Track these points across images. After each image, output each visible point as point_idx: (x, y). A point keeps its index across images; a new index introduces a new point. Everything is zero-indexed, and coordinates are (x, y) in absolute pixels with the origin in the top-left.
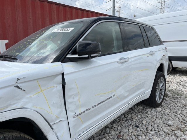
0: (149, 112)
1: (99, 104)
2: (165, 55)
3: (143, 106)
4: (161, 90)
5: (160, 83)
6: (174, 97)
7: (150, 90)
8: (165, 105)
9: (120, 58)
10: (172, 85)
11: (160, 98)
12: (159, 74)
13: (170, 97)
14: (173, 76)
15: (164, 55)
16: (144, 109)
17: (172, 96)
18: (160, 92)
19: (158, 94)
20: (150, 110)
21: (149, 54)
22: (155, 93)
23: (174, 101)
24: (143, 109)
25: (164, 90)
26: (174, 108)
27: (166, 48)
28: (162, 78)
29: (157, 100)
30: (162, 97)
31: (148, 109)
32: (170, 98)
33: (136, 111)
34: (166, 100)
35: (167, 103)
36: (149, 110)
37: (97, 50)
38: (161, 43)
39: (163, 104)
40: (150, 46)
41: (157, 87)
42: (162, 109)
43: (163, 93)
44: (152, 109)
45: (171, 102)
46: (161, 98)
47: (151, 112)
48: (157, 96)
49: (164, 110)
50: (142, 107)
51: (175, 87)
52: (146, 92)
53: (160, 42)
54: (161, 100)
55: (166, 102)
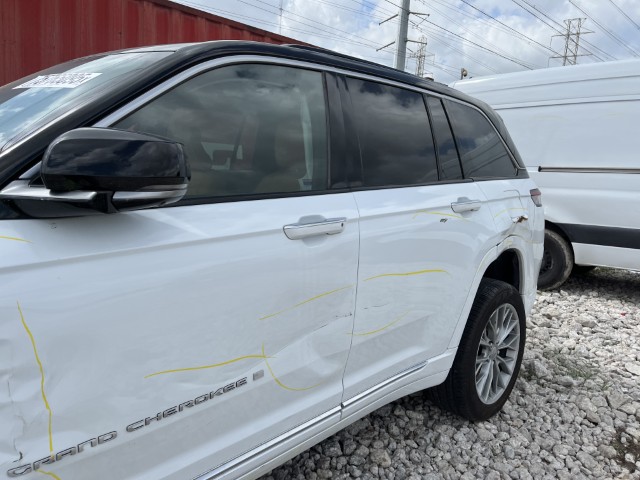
0: (444, 439)
1: (171, 412)
2: (526, 217)
3: (428, 412)
4: (503, 353)
5: (499, 326)
6: (556, 383)
7: (450, 355)
8: (514, 414)
9: (302, 219)
10: (560, 333)
11: (495, 384)
12: (496, 290)
13: (543, 381)
14: (575, 297)
15: (522, 219)
16: (430, 424)
17: (550, 377)
18: (498, 363)
19: (486, 369)
20: (452, 430)
21: (450, 212)
22: (472, 366)
23: (555, 397)
24: (425, 424)
25: (514, 355)
26: (549, 426)
27: (534, 193)
28: (506, 305)
29: (480, 391)
30: (506, 379)
31: (445, 427)
32: (543, 385)
33: (395, 430)
34: (523, 390)
35: (525, 406)
36: (445, 431)
37: (167, 173)
38: (517, 171)
39: (507, 406)
40: (463, 176)
41: (482, 342)
42: (500, 430)
43: (511, 366)
44: (458, 428)
45: (541, 401)
46: (500, 385)
47: (452, 438)
48: (480, 375)
49: (505, 435)
50: (421, 417)
51: (571, 342)
52: (430, 361)
53: (515, 167)
54: (500, 392)
55: (522, 400)
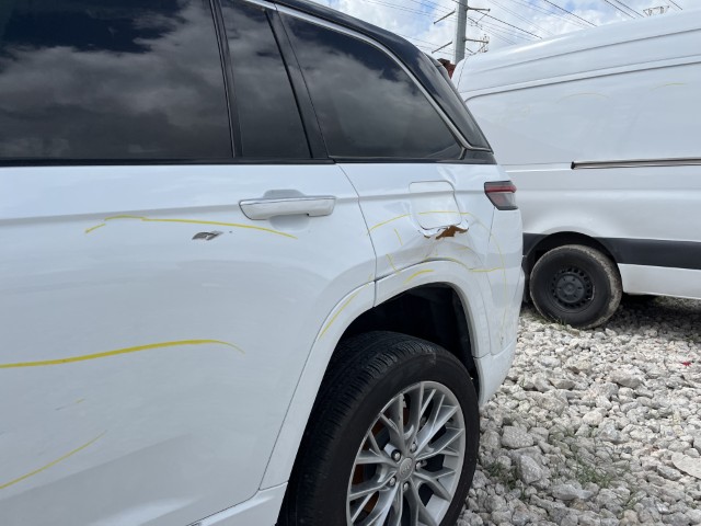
2: (464, 227)
6: (551, 496)
7: (268, 500)
11: (416, 521)
13: (531, 491)
17: (546, 482)
18: (416, 485)
19: (383, 504)
25: (458, 464)
27: (497, 188)
30: (438, 509)
32: (527, 500)
40: (311, 153)
43: (449, 483)
46: (425, 522)
52: (208, 522)
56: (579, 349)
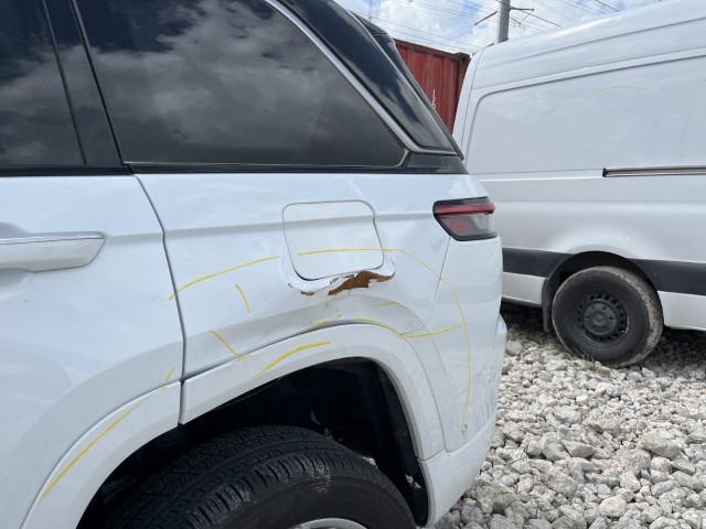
56: (606, 397)
